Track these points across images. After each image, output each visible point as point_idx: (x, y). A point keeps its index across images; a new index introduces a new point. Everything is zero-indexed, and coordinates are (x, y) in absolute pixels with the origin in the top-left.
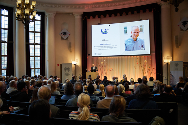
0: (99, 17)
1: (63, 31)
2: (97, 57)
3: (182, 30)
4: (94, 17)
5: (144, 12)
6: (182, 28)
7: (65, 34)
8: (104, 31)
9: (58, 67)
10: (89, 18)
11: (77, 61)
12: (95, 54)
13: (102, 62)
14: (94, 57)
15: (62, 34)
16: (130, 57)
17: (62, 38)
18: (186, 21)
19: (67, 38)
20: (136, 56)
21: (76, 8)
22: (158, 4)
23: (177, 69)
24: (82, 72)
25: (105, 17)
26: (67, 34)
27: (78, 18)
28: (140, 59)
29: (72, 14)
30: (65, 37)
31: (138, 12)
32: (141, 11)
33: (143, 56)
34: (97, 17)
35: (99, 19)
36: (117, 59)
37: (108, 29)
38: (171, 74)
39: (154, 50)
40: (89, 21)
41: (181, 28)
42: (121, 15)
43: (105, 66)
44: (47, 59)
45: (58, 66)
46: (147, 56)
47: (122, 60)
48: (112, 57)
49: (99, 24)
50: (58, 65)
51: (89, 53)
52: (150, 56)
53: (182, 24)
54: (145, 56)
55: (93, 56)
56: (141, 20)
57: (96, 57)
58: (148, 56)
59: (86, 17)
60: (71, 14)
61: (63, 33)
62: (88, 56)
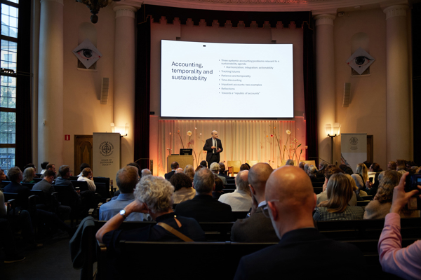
0: (183, 23)
1: (83, 46)
2: (172, 120)
3: (354, 72)
4: (170, 21)
5: (286, 26)
6: (355, 69)
7: (88, 53)
9: (67, 141)
10: (157, 21)
13: (189, 132)
14: (166, 120)
15: (82, 53)
16: (250, 121)
17: (81, 65)
18: (364, 57)
19: (93, 66)
20: (263, 121)
25: (196, 24)
26: (93, 54)
27: (127, 16)
28: (272, 127)
30: (87, 63)
31: (273, 25)
32: (280, 24)
33: (279, 121)
34: (177, 21)
38: (342, 158)
39: (302, 108)
40: (155, 30)
41: (352, 69)
42: (235, 25)
45: (69, 139)
46: (286, 121)
47: (234, 127)
48: (211, 121)
49: (178, 39)
50: (67, 138)
52: (292, 121)
53: (354, 60)
54: (283, 121)
55: (162, 116)
56: (274, 42)
57: (169, 120)
58: (289, 121)
59: (149, 17)
61: (84, 50)
62: (151, 116)
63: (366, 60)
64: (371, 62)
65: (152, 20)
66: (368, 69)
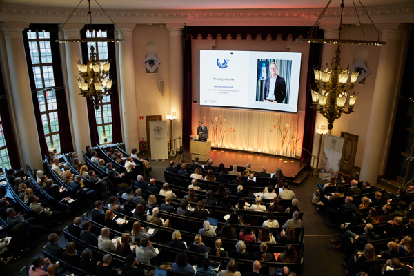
0: (214, 38)
1: (149, 58)
2: (208, 107)
4: (205, 38)
7: (152, 62)
8: (221, 62)
9: (142, 120)
10: (195, 38)
11: (174, 114)
12: (206, 102)
13: (216, 118)
14: (204, 107)
15: (148, 63)
17: (148, 71)
18: (362, 69)
19: (156, 71)
20: (273, 113)
21: (171, 16)
22: (320, 28)
23: (334, 148)
24: (183, 133)
25: (224, 38)
26: (155, 63)
27: (175, 35)
28: (280, 120)
29: (164, 25)
30: (151, 69)
31: (285, 38)
32: (290, 37)
33: (286, 114)
34: (209, 37)
35: (214, 41)
36: (241, 113)
37: (228, 60)
38: (324, 153)
39: (303, 105)
40: (196, 43)
42: (254, 38)
43: (221, 123)
44: (123, 111)
46: (291, 114)
47: (250, 116)
49: (214, 48)
50: (141, 118)
51: (193, 99)
52: (296, 115)
54: (289, 114)
55: (201, 104)
56: (288, 50)
58: (294, 114)
59: (190, 35)
60: (161, 26)
61: (149, 61)
62: (193, 104)
63: (363, 72)
64: (367, 74)
65: (192, 37)
66: (364, 79)
